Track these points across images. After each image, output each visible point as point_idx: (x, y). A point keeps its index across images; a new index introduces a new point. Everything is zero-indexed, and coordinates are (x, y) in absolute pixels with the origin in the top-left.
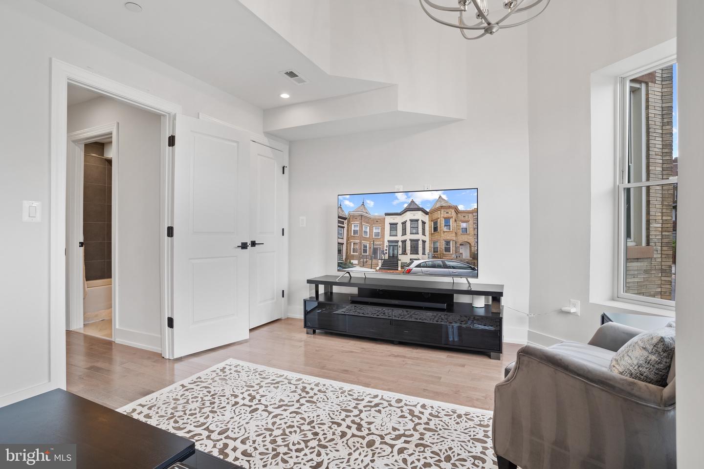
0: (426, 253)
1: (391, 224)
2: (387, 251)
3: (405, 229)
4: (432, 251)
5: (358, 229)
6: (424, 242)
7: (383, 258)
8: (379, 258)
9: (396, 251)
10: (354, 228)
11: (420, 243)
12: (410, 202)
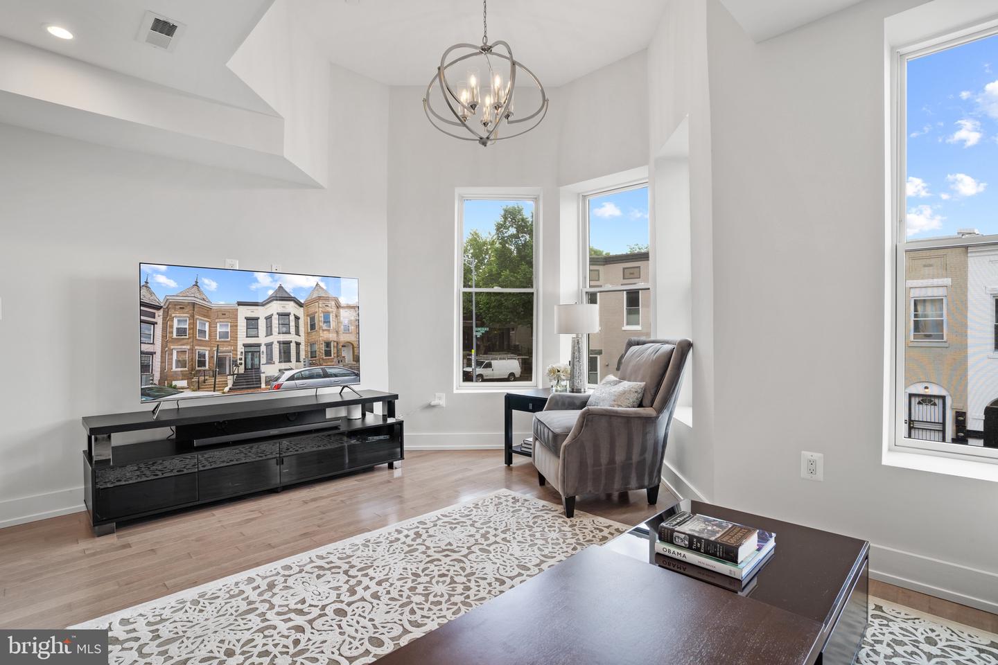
0: (302, 360)
1: (248, 319)
2: (243, 362)
3: (271, 326)
4: (309, 356)
5: (187, 327)
6: (298, 344)
7: (236, 372)
8: (228, 373)
9: (256, 360)
10: (178, 324)
11: (293, 346)
12: (277, 288)
